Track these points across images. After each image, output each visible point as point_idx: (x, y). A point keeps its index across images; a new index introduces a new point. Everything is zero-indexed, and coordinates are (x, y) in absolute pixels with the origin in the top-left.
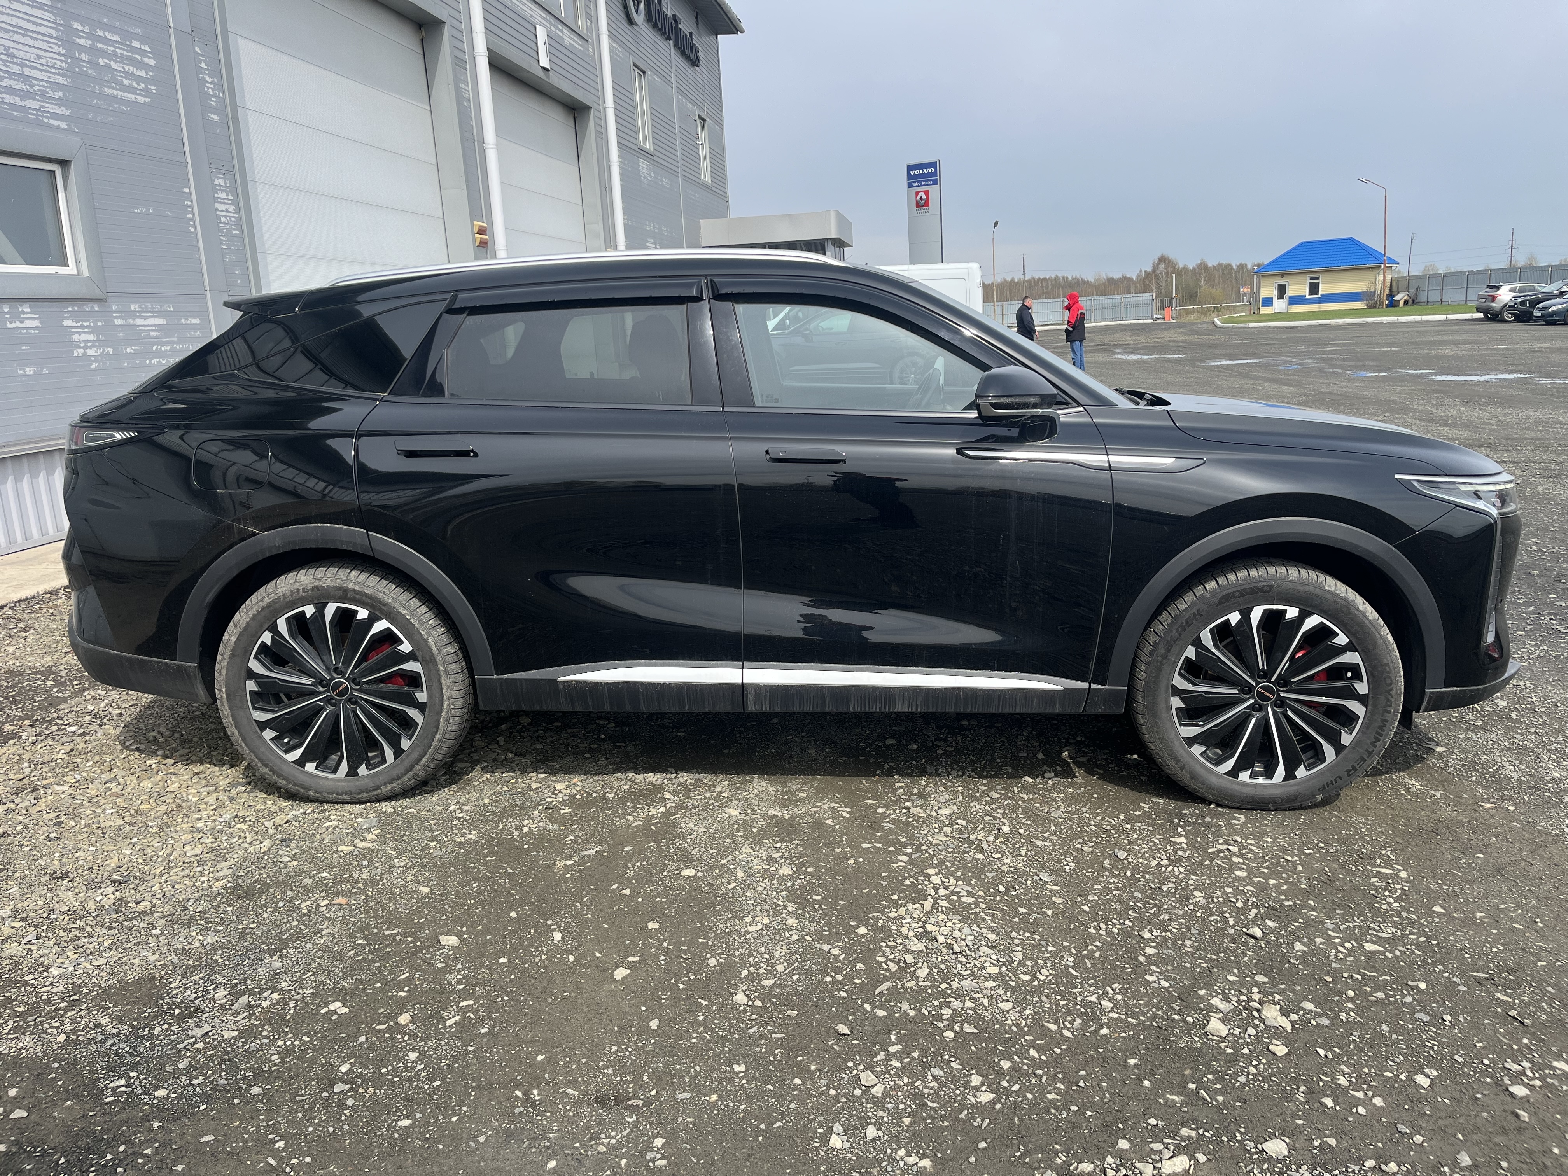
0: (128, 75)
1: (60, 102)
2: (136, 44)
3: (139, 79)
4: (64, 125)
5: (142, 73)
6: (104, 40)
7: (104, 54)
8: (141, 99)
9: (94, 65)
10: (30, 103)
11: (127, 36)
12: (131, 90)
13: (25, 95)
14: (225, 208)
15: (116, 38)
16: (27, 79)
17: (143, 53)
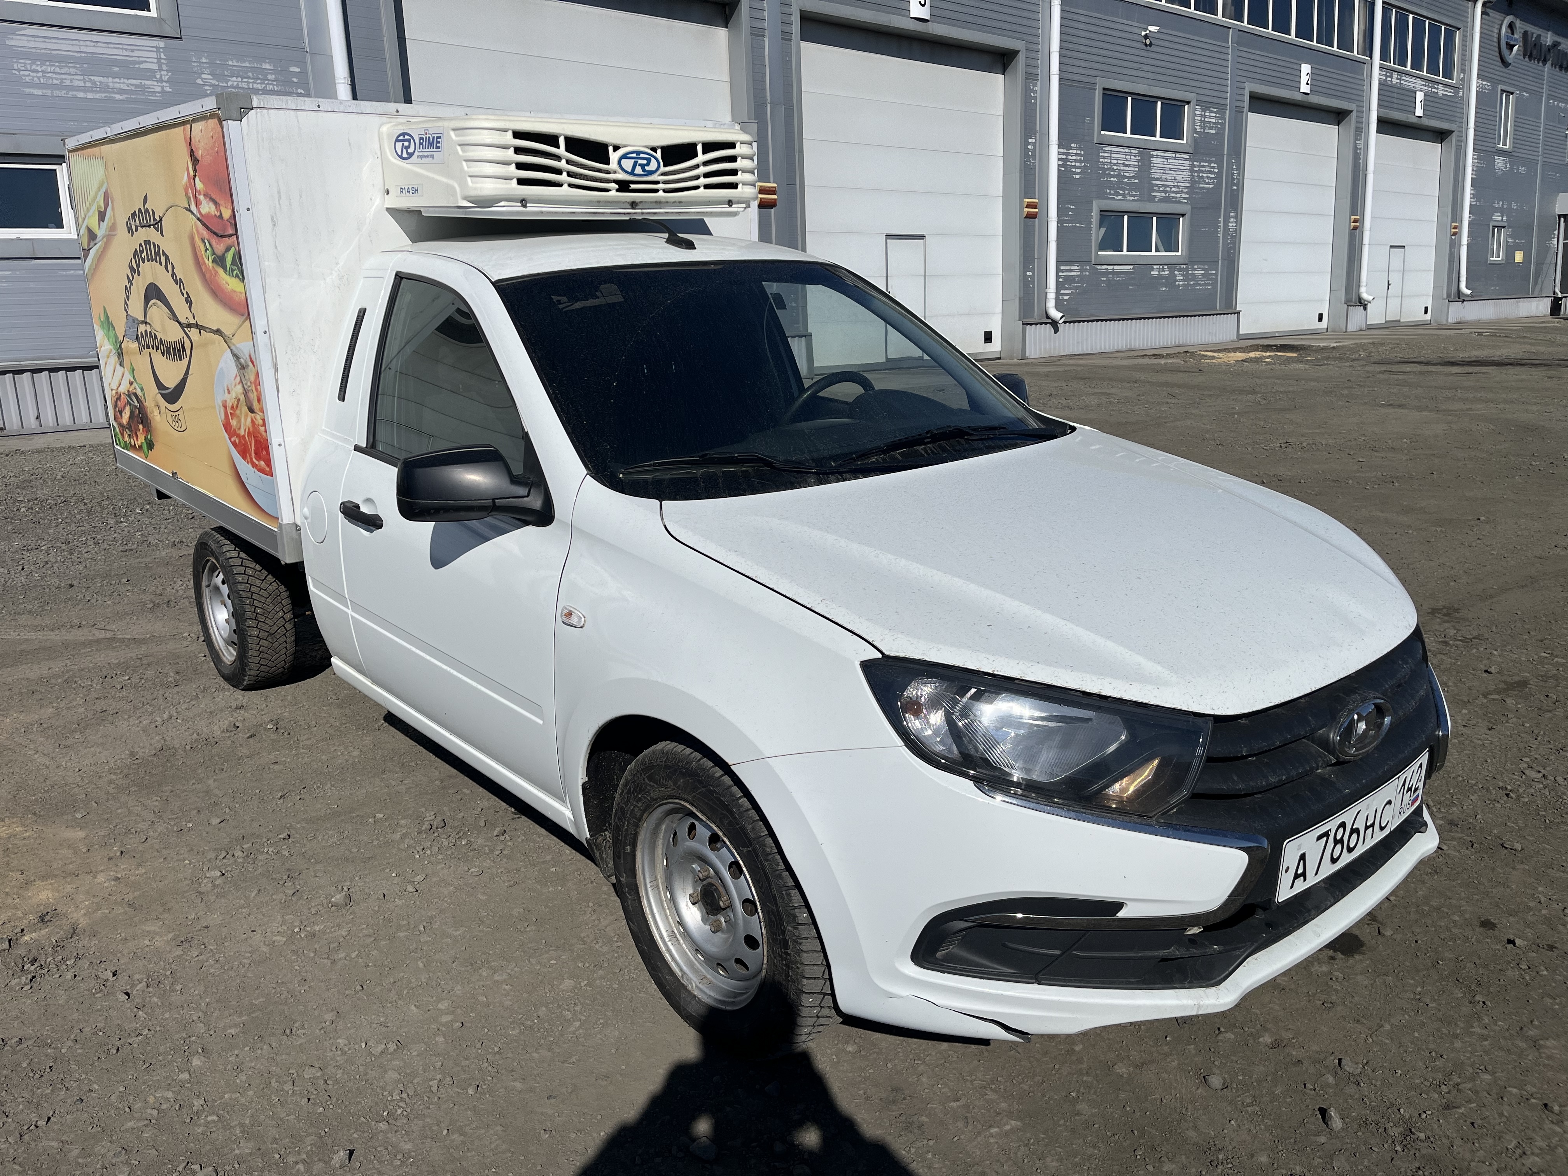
0: (1208, 178)
1: (1186, 193)
2: (1212, 165)
3: (1211, 178)
4: (1186, 201)
5: (1213, 176)
6: (1203, 166)
7: (1202, 172)
8: (1211, 186)
9: (1198, 176)
10: (1179, 195)
11: (1210, 162)
12: (1208, 183)
13: (1177, 193)
14: (1232, 225)
15: (1207, 164)
16: (1178, 187)
17: (1214, 168)
